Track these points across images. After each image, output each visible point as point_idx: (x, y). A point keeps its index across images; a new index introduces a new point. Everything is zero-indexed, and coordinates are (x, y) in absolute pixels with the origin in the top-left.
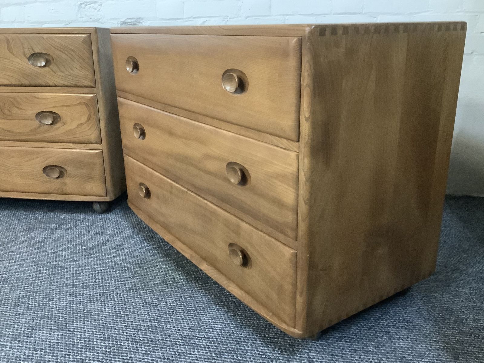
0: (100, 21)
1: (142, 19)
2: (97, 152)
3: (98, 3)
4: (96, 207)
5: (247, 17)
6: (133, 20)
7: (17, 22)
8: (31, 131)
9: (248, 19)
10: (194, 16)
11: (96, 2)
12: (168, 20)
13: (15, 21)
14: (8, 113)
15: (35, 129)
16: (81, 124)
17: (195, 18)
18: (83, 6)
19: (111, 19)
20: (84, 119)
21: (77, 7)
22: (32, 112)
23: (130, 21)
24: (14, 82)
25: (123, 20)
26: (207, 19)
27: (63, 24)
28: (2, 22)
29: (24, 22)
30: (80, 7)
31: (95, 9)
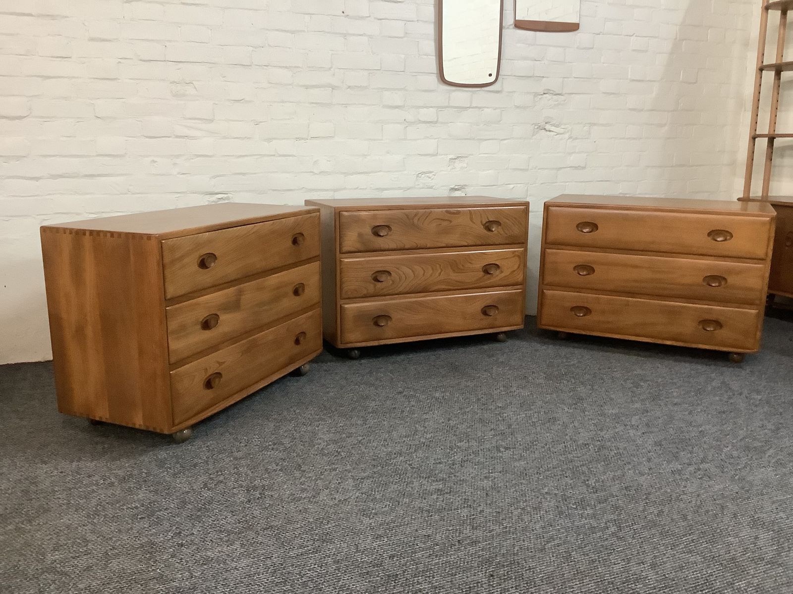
0: (434, 187)
1: (467, 186)
2: (520, 291)
4: (501, 336)
5: (542, 184)
6: (459, 187)
7: (360, 189)
8: (477, 280)
9: (542, 185)
10: (506, 183)
11: (431, 172)
12: (487, 186)
13: (357, 188)
14: (462, 267)
15: (481, 278)
16: (514, 271)
17: (506, 184)
19: (442, 187)
20: (516, 267)
21: (415, 176)
22: (479, 265)
23: (457, 187)
24: (471, 243)
25: (452, 187)
26: (515, 185)
27: (402, 191)
28: (345, 189)
29: (366, 189)
30: (418, 176)
31: (430, 178)
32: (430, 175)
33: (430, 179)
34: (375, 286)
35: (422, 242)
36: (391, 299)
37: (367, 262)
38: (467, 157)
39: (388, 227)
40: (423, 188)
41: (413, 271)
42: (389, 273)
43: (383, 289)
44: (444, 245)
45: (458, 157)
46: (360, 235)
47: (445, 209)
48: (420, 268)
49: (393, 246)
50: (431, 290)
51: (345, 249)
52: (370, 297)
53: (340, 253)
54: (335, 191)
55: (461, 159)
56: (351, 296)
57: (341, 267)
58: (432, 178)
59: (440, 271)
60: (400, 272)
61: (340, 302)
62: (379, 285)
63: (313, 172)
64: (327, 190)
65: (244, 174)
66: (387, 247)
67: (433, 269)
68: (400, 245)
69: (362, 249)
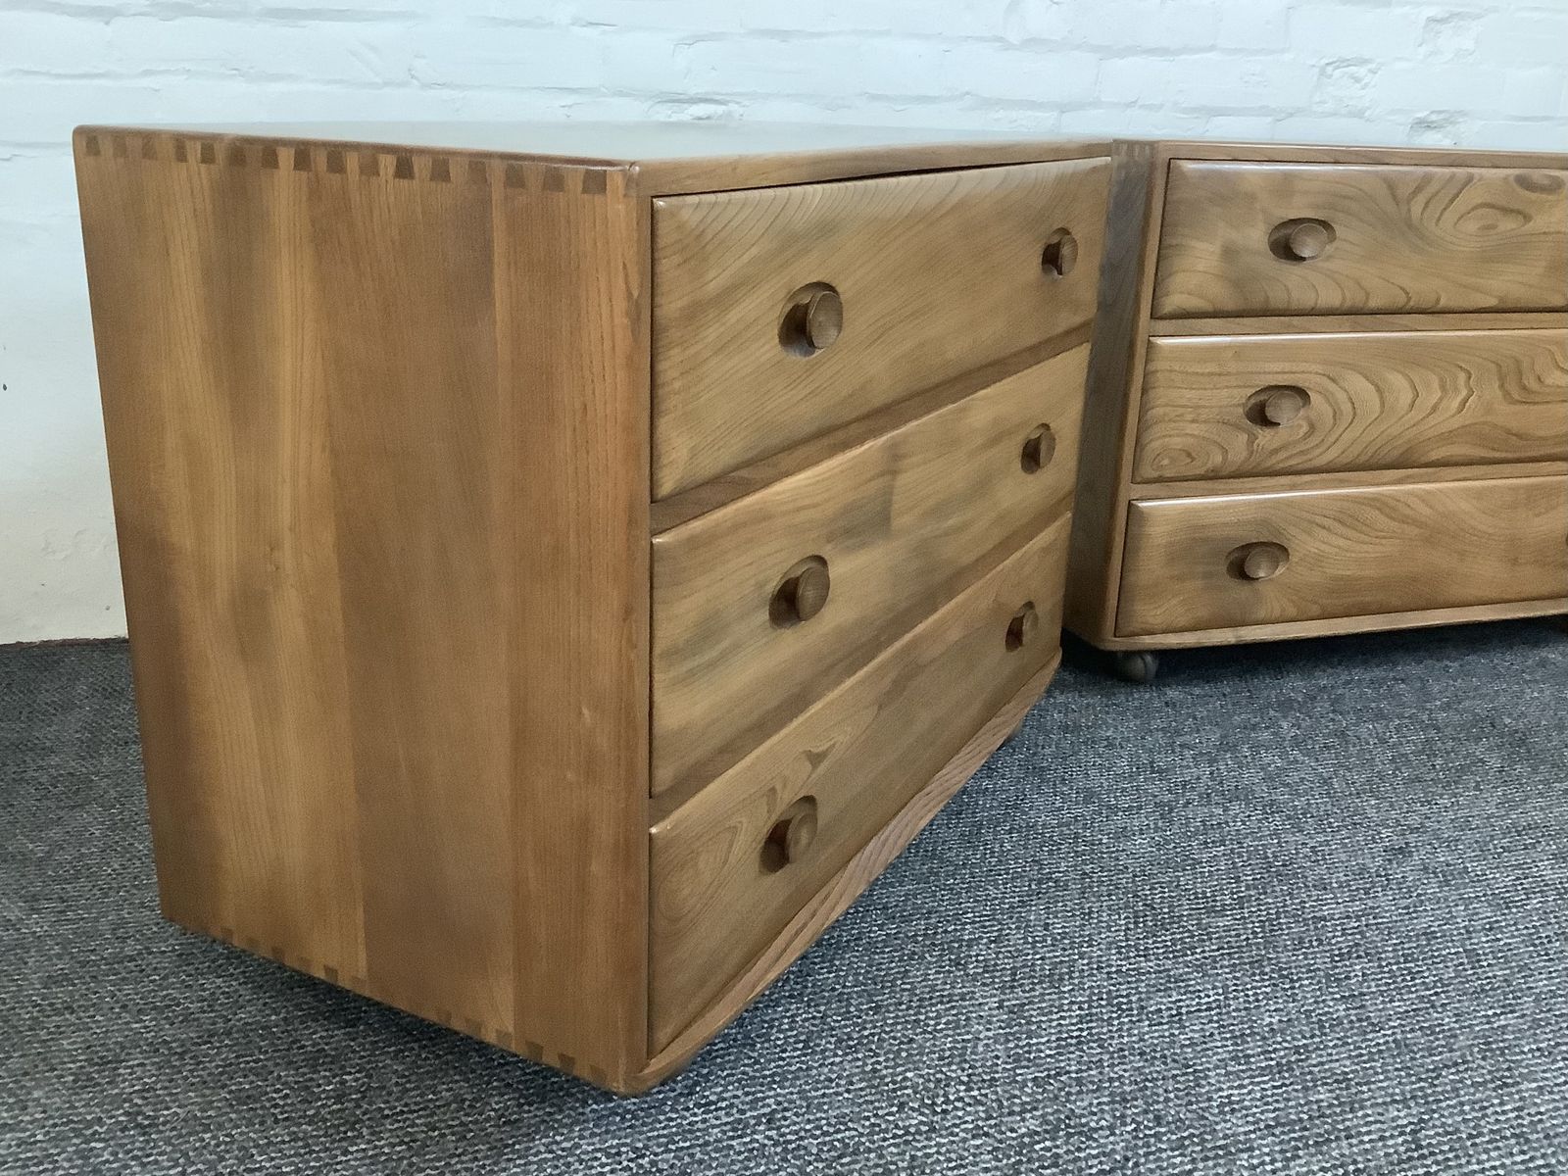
0: (1366, 114)
1: (1463, 115)
3: (1370, 66)
6: (1442, 116)
7: (1141, 107)
11: (1364, 62)
13: (1135, 102)
14: (1534, 385)
18: (1329, 69)
19: (1392, 112)
21: (1316, 70)
23: (1434, 117)
25: (1421, 114)
27: (1270, 119)
28: (1096, 104)
29: (1161, 106)
30: (1322, 72)
31: (1357, 80)
32: (1361, 71)
33: (1358, 85)
34: (1252, 438)
35: (1424, 288)
36: (1293, 488)
37: (1239, 352)
38: (1479, 17)
39: (1325, 224)
40: (1334, 114)
41: (1379, 390)
42: (1300, 393)
43: (1276, 451)
44: (1492, 302)
45: (1453, 15)
46: (1229, 253)
47: (1517, 171)
48: (1406, 384)
49: (1330, 297)
50: (1424, 460)
51: (1173, 301)
52: (1230, 477)
53: (1152, 317)
54: (1063, 108)
55: (1462, 23)
56: (1168, 474)
57: (1152, 367)
58: (1366, 81)
59: (1464, 393)
60: (1341, 396)
61: (1128, 491)
62: (1265, 437)
63: (1000, 39)
64: (1033, 105)
65: (784, 35)
66: (1307, 300)
67: (1443, 388)
68: (1353, 298)
69: (1230, 305)
